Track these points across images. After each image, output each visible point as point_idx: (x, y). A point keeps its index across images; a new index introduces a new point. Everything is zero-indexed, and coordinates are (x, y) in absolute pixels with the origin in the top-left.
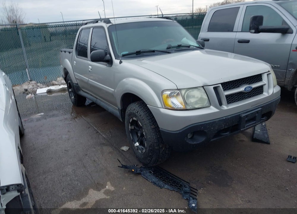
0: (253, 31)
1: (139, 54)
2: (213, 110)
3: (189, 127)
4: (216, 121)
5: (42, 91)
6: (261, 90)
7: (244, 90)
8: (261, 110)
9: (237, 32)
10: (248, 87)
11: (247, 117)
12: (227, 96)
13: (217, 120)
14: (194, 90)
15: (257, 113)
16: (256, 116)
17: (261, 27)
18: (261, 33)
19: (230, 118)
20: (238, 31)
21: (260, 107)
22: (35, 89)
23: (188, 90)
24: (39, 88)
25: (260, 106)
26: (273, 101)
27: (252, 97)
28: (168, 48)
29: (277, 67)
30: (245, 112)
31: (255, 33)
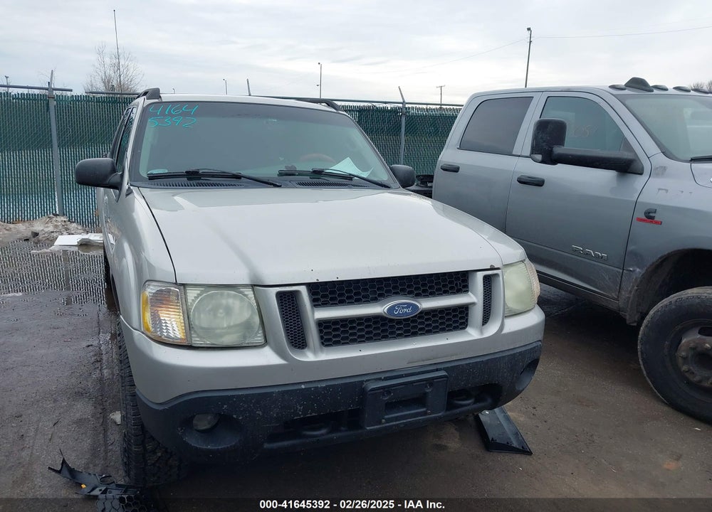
0: (539, 157)
1: (195, 178)
2: (266, 357)
3: (186, 398)
4: (273, 393)
5: (67, 240)
6: (461, 318)
7: (385, 311)
8: (445, 376)
9: (519, 156)
10: (404, 304)
11: (389, 392)
12: (323, 325)
13: (276, 390)
14: (226, 292)
15: (431, 385)
16: (425, 394)
17: (558, 150)
18: (559, 165)
19: (324, 388)
20: (523, 154)
21: (445, 369)
22: (55, 235)
23: (208, 289)
24: (65, 233)
25: (442, 366)
26: (501, 355)
27: (421, 334)
28: (281, 174)
29: (602, 257)
30: (383, 376)
31: (543, 162)
